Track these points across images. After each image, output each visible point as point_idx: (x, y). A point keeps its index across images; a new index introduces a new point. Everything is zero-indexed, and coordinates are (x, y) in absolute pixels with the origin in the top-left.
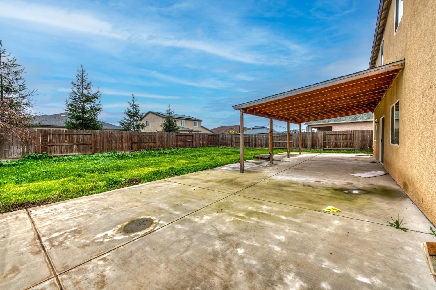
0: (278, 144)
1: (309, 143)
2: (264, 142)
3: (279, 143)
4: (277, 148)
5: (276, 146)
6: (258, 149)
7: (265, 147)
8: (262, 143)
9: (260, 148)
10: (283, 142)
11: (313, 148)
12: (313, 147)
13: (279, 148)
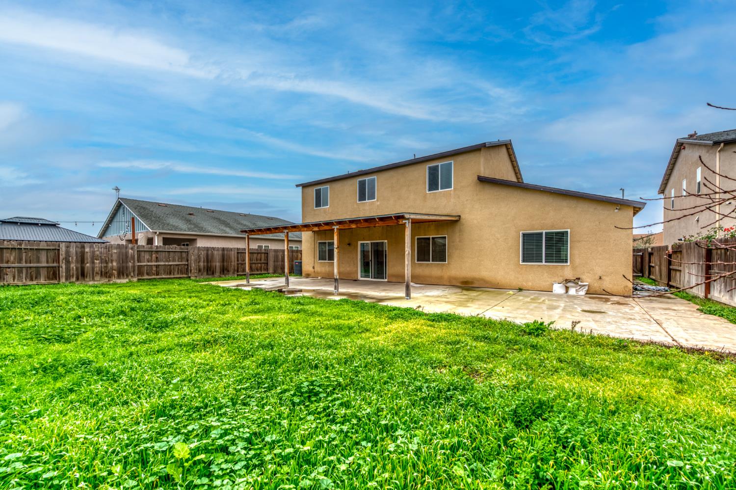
0: (154, 269)
1: (217, 264)
2: (115, 264)
3: (157, 266)
4: (153, 277)
5: (148, 274)
6: (91, 283)
7: (119, 277)
8: (106, 267)
9: (99, 281)
10: (167, 263)
11: (223, 274)
12: (223, 272)
13: (158, 277)
